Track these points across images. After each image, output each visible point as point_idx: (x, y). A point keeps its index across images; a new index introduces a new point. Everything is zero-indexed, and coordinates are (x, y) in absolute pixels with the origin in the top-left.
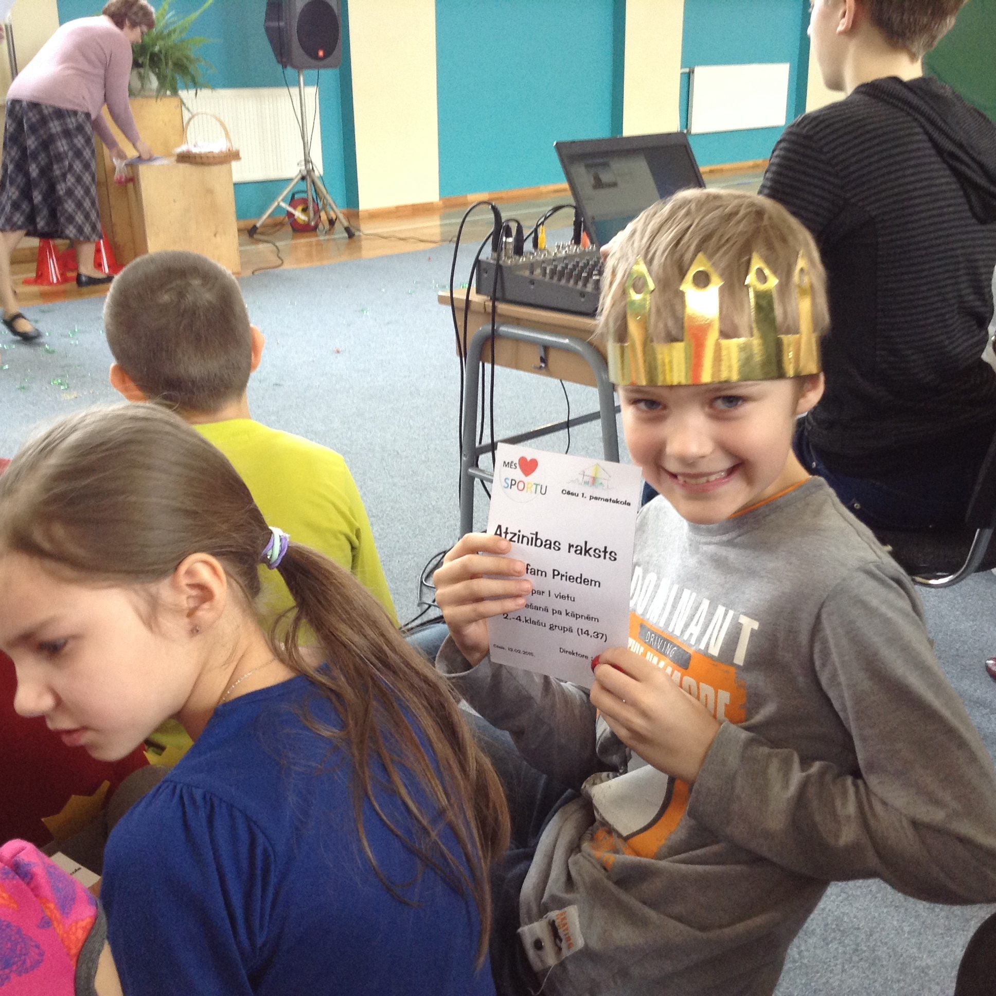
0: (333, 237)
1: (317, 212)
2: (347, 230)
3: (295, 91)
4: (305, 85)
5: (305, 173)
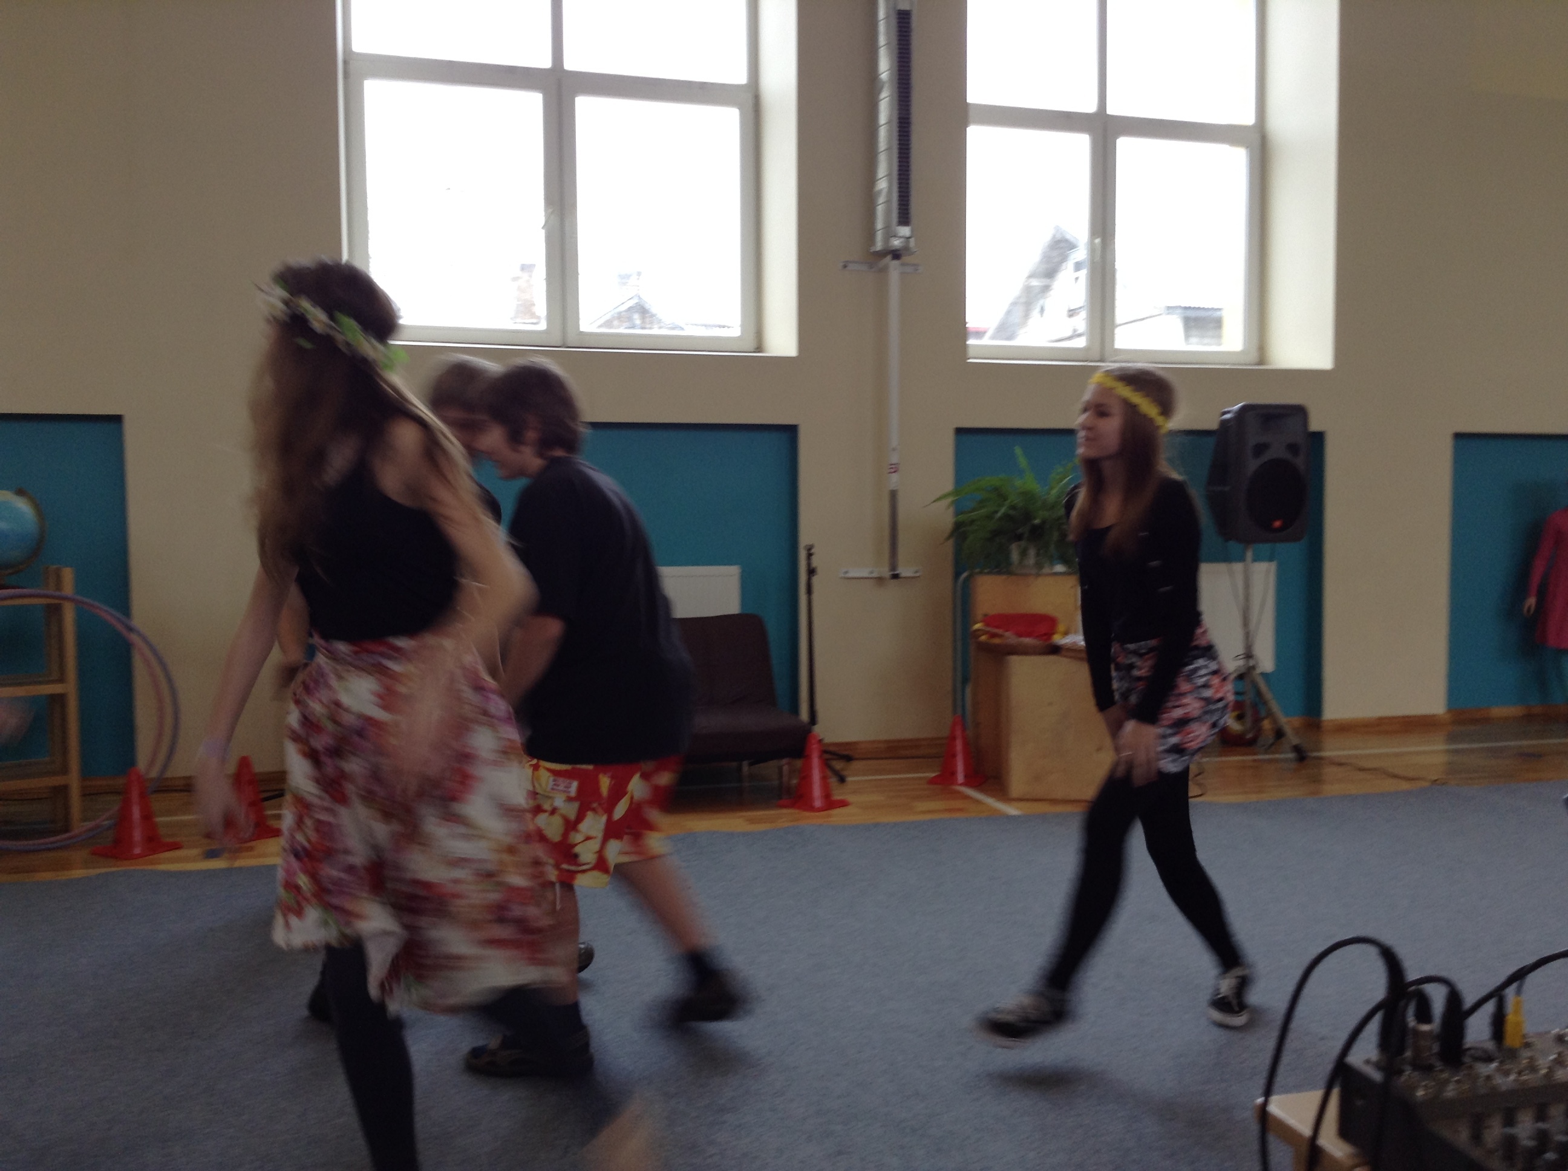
0: (1277, 756)
1: (1257, 720)
2: (1297, 749)
3: (1238, 567)
4: (1255, 560)
5: (1243, 670)
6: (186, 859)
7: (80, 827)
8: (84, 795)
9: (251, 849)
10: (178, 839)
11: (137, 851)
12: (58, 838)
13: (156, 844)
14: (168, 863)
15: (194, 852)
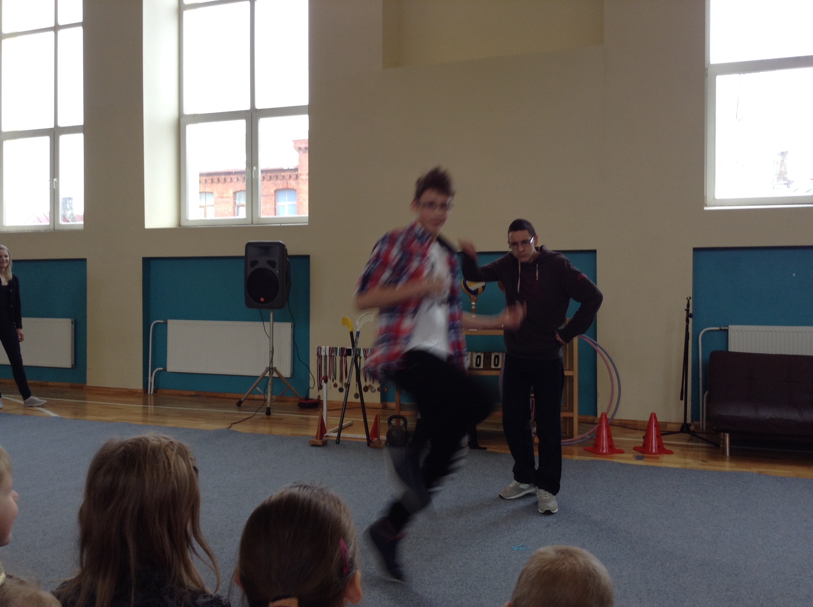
6: (629, 459)
7: (576, 436)
8: (579, 422)
9: (657, 458)
10: (623, 449)
11: (604, 451)
12: (567, 440)
13: (613, 449)
14: (618, 459)
15: (631, 456)
